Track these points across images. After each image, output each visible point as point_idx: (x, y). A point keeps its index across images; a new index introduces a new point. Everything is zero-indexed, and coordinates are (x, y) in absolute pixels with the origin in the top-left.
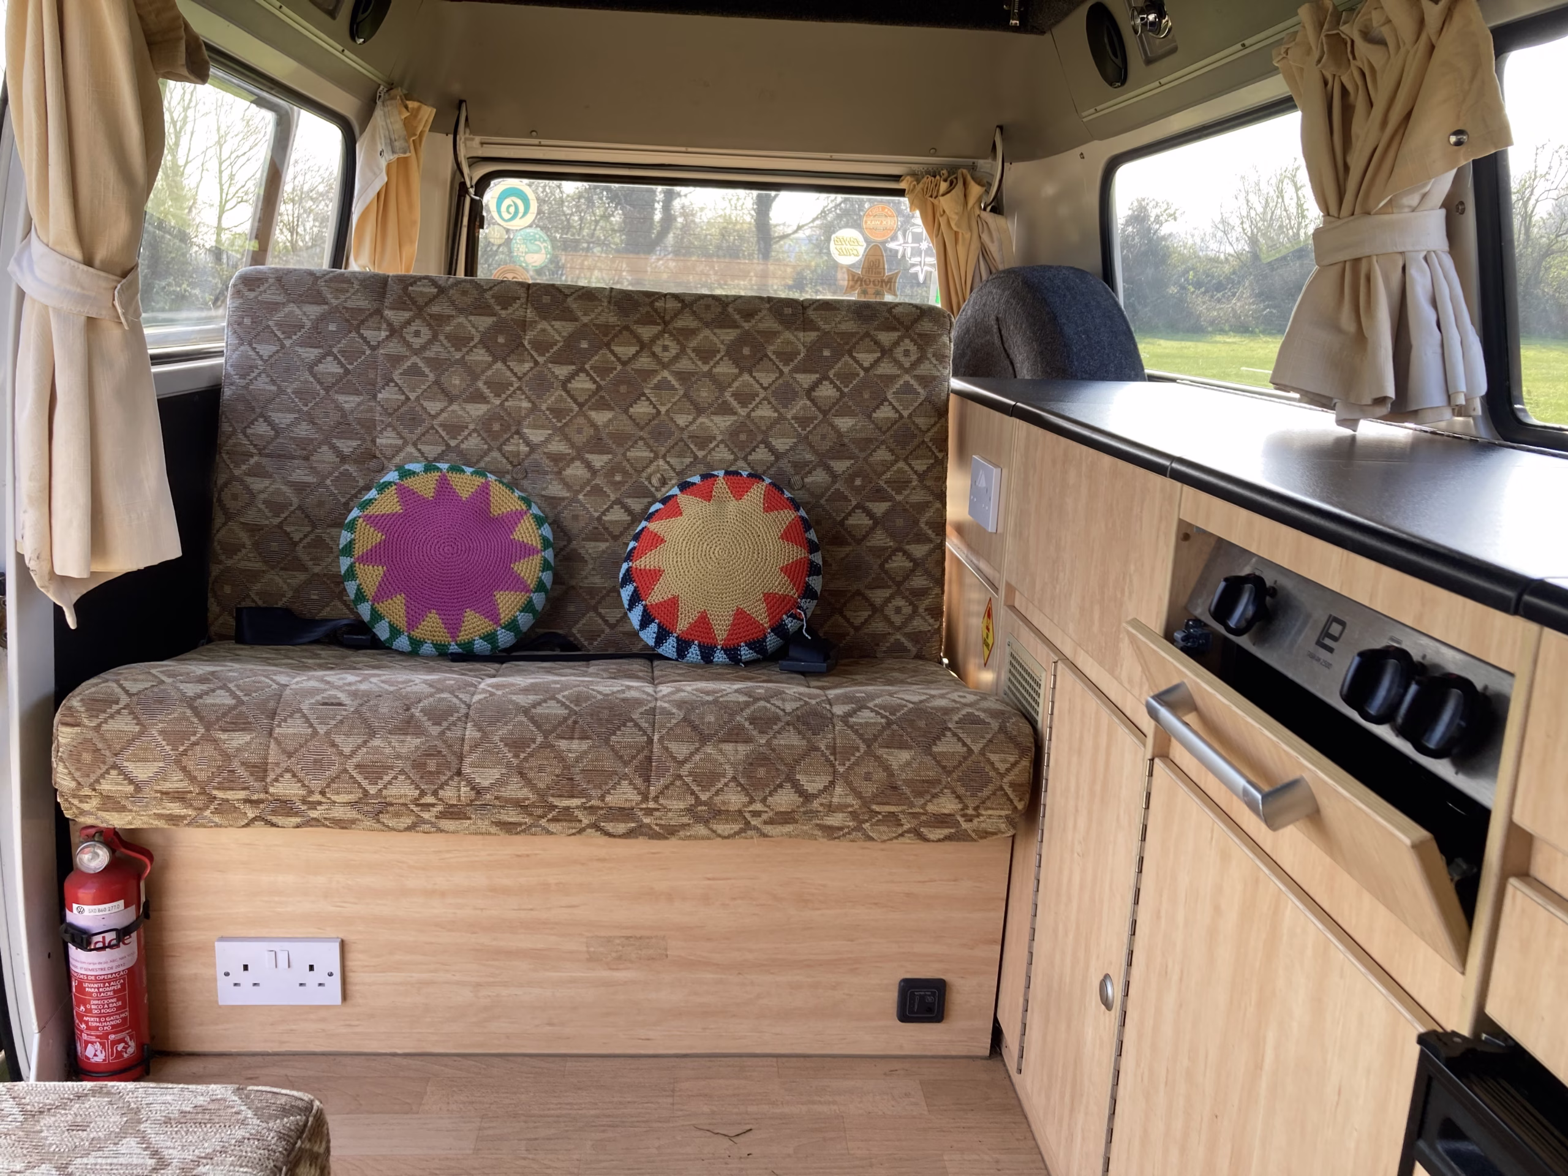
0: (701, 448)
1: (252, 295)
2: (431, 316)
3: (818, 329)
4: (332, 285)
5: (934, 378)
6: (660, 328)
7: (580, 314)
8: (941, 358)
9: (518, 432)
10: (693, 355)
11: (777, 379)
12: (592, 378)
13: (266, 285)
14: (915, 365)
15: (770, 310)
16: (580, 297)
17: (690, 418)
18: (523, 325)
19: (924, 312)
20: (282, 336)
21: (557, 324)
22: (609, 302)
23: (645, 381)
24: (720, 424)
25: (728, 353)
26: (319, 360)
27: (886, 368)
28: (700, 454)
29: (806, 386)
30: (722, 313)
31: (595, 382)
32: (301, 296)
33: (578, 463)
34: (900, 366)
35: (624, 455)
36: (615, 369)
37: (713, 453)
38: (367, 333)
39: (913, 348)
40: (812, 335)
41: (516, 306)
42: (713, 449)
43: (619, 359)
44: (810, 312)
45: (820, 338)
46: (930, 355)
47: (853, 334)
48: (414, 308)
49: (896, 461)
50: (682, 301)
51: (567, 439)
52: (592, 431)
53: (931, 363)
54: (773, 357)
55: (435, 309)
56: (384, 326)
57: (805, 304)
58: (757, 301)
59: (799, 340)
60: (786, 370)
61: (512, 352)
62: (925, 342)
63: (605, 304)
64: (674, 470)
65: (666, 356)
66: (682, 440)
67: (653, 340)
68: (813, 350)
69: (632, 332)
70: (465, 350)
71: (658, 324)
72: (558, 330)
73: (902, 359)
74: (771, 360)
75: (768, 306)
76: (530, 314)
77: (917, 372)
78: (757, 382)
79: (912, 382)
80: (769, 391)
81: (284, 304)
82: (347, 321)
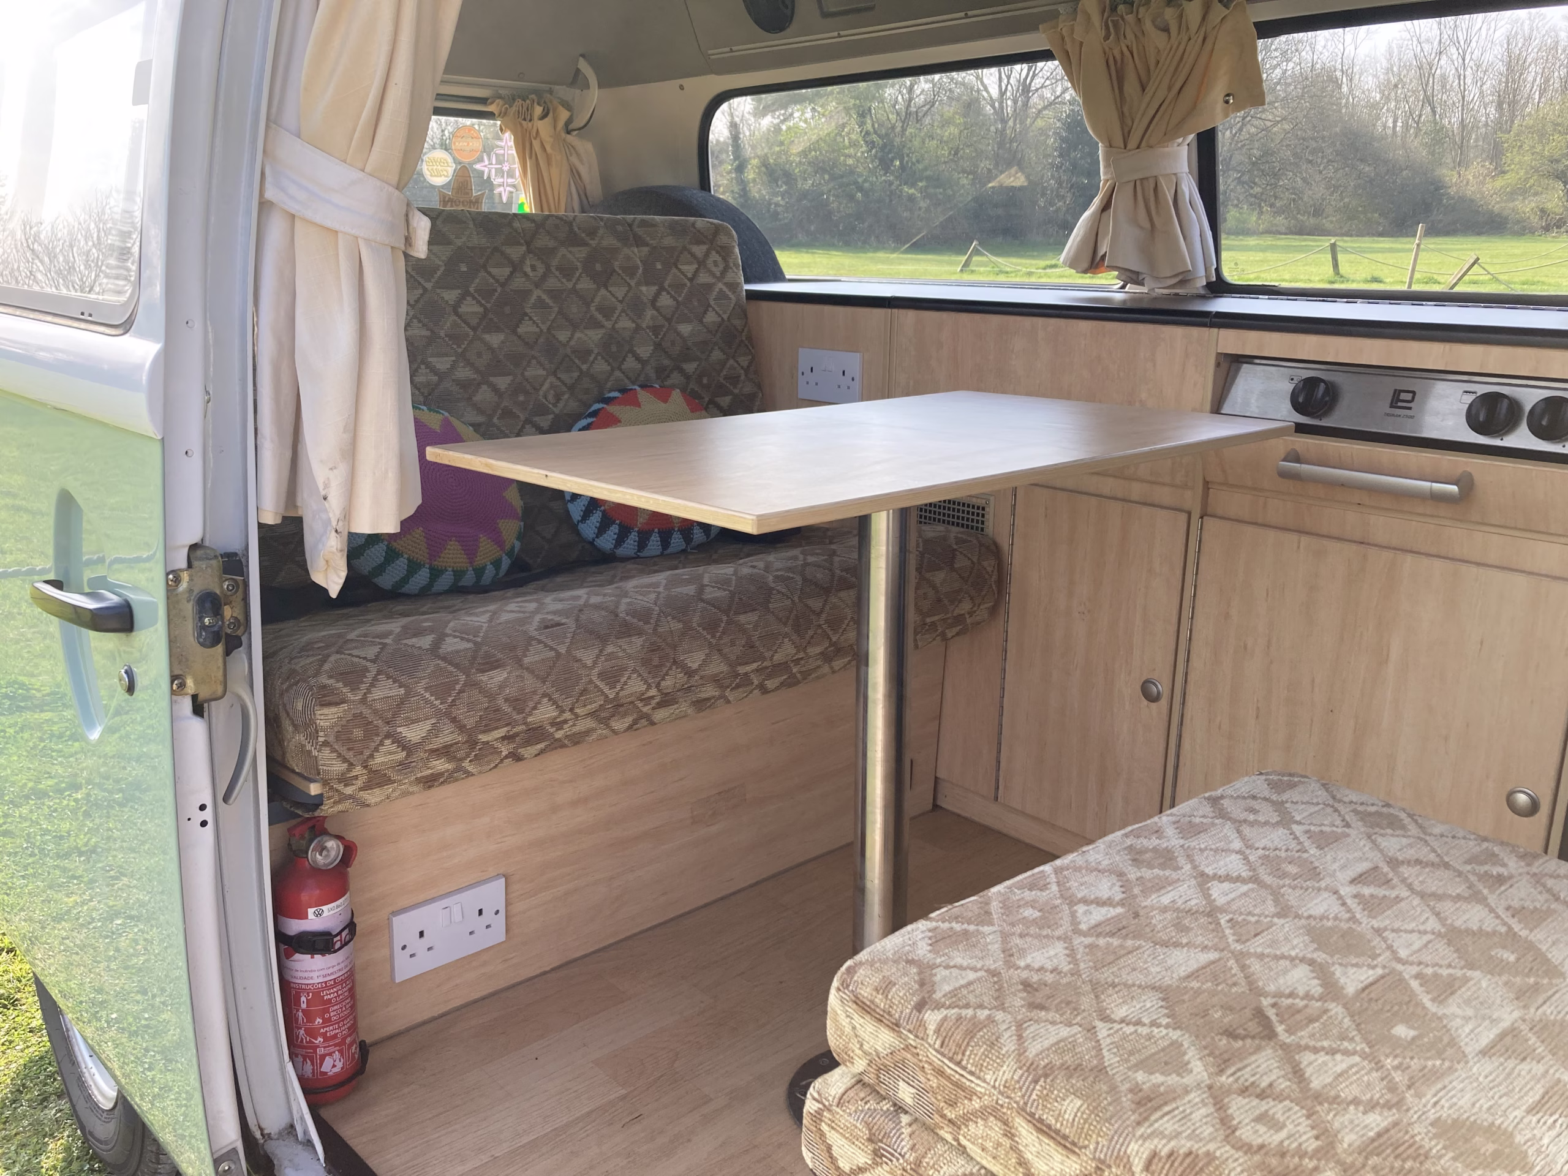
0: (585, 362)
5: (738, 284)
6: (524, 248)
8: (738, 266)
10: (557, 273)
11: (628, 292)
14: (722, 273)
15: (605, 227)
17: (569, 333)
19: (718, 227)
27: (704, 278)
29: (650, 297)
40: (646, 249)
45: (650, 253)
46: (731, 265)
47: (674, 248)
52: (490, 354)
53: (733, 272)
57: (630, 222)
58: (591, 219)
59: (635, 254)
60: (633, 283)
62: (726, 253)
63: (471, 227)
64: (565, 385)
65: (536, 276)
66: (567, 356)
67: (522, 260)
68: (648, 263)
69: (502, 253)
71: (522, 245)
72: (436, 255)
73: (714, 269)
74: (619, 275)
75: (602, 224)
78: (613, 295)
79: (724, 289)
80: (624, 304)
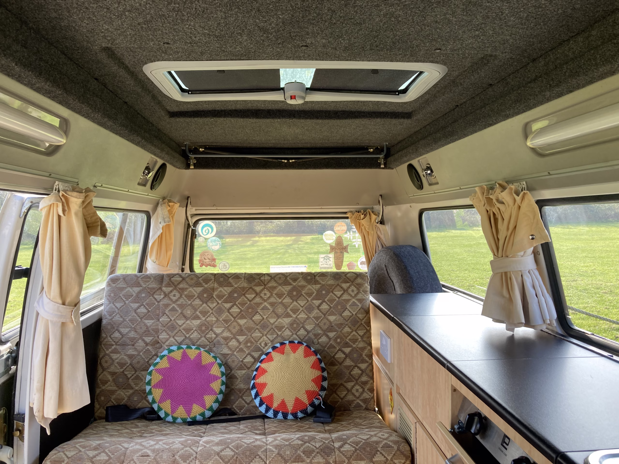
0: (280, 331)
1: (114, 285)
2: (180, 289)
3: (320, 284)
4: (144, 279)
5: (364, 299)
6: (263, 287)
7: (234, 284)
8: (365, 292)
9: (211, 330)
10: (275, 296)
11: (306, 303)
12: (239, 307)
13: (120, 281)
14: (356, 295)
15: (302, 277)
16: (234, 278)
17: (275, 320)
18: (213, 289)
19: (358, 275)
20: (125, 300)
21: (225, 288)
22: (244, 279)
23: (258, 307)
24: (286, 321)
25: (288, 295)
26: (138, 308)
27: (346, 297)
28: (279, 333)
29: (317, 305)
30: (285, 280)
31: (240, 309)
32: (132, 284)
33: (234, 340)
34: (351, 296)
35: (251, 335)
36: (247, 303)
37: (284, 333)
38: (156, 296)
39: (355, 289)
40: (319, 286)
41: (210, 283)
42: (284, 331)
43: (248, 300)
44: (317, 277)
45: (321, 287)
46: (361, 291)
47: (333, 285)
48: (173, 286)
49: (352, 332)
50: (271, 276)
51: (230, 331)
52: (239, 327)
53: (362, 294)
54: (305, 295)
55: (181, 286)
56: (162, 293)
57: (315, 274)
58: (298, 275)
59: (313, 288)
60: (309, 299)
61: (209, 300)
62: (359, 286)
63: (243, 280)
64: (270, 340)
65: (265, 297)
66: (272, 328)
67: (261, 292)
68: (319, 291)
69: (253, 289)
70: (192, 300)
71: (262, 286)
72: (226, 291)
73: (351, 293)
74: (304, 296)
75: (301, 276)
76: (216, 285)
77: (357, 298)
78: (299, 304)
79: (356, 301)
80: (304, 308)
81: (126, 288)
82: (149, 292)
